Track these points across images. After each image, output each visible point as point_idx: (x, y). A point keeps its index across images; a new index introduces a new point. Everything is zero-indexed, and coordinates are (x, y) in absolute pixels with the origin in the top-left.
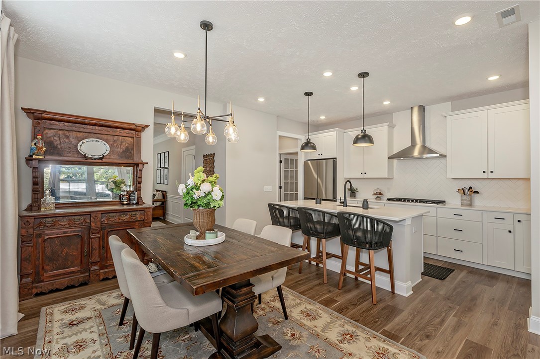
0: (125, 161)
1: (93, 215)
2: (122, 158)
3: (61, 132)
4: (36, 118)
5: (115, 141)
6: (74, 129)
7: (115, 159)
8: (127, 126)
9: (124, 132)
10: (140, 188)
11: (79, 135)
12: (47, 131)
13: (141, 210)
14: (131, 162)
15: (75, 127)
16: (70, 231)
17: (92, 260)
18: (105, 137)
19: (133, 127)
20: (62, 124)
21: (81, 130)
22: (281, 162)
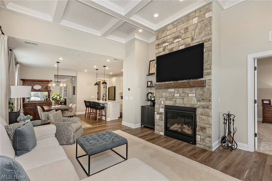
0: (46, 90)
1: (37, 104)
2: (45, 89)
3: (29, 84)
4: (23, 81)
5: (43, 85)
6: (32, 83)
7: (43, 89)
8: (46, 81)
9: (45, 83)
10: (50, 97)
11: (34, 84)
12: (26, 84)
13: (49, 103)
14: (47, 90)
15: (33, 82)
16: (31, 108)
17: (36, 114)
18: (40, 84)
19: (48, 81)
20: (29, 82)
21: (34, 83)
22: (104, 87)
